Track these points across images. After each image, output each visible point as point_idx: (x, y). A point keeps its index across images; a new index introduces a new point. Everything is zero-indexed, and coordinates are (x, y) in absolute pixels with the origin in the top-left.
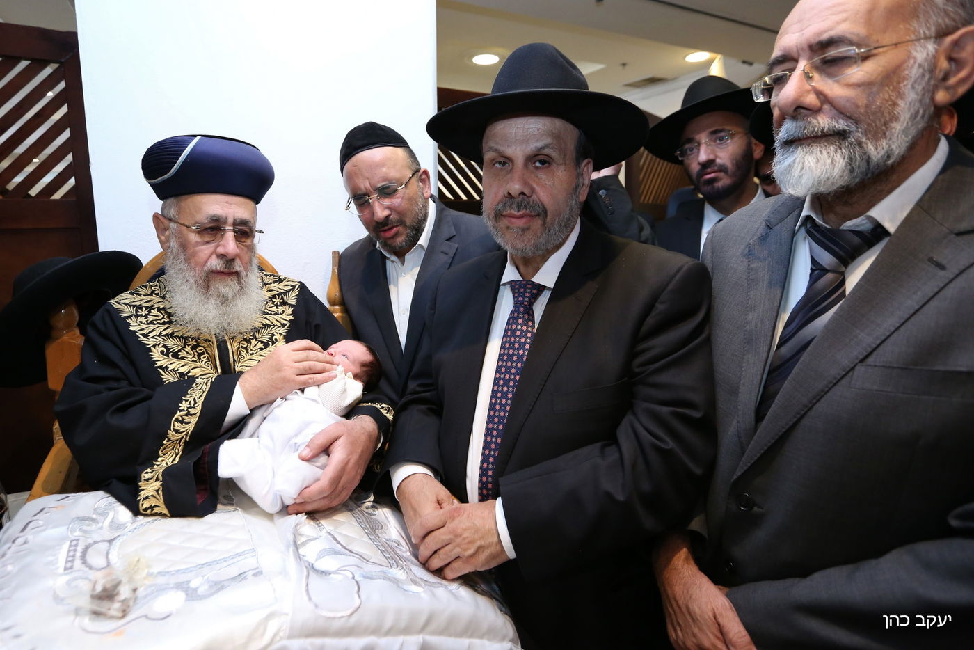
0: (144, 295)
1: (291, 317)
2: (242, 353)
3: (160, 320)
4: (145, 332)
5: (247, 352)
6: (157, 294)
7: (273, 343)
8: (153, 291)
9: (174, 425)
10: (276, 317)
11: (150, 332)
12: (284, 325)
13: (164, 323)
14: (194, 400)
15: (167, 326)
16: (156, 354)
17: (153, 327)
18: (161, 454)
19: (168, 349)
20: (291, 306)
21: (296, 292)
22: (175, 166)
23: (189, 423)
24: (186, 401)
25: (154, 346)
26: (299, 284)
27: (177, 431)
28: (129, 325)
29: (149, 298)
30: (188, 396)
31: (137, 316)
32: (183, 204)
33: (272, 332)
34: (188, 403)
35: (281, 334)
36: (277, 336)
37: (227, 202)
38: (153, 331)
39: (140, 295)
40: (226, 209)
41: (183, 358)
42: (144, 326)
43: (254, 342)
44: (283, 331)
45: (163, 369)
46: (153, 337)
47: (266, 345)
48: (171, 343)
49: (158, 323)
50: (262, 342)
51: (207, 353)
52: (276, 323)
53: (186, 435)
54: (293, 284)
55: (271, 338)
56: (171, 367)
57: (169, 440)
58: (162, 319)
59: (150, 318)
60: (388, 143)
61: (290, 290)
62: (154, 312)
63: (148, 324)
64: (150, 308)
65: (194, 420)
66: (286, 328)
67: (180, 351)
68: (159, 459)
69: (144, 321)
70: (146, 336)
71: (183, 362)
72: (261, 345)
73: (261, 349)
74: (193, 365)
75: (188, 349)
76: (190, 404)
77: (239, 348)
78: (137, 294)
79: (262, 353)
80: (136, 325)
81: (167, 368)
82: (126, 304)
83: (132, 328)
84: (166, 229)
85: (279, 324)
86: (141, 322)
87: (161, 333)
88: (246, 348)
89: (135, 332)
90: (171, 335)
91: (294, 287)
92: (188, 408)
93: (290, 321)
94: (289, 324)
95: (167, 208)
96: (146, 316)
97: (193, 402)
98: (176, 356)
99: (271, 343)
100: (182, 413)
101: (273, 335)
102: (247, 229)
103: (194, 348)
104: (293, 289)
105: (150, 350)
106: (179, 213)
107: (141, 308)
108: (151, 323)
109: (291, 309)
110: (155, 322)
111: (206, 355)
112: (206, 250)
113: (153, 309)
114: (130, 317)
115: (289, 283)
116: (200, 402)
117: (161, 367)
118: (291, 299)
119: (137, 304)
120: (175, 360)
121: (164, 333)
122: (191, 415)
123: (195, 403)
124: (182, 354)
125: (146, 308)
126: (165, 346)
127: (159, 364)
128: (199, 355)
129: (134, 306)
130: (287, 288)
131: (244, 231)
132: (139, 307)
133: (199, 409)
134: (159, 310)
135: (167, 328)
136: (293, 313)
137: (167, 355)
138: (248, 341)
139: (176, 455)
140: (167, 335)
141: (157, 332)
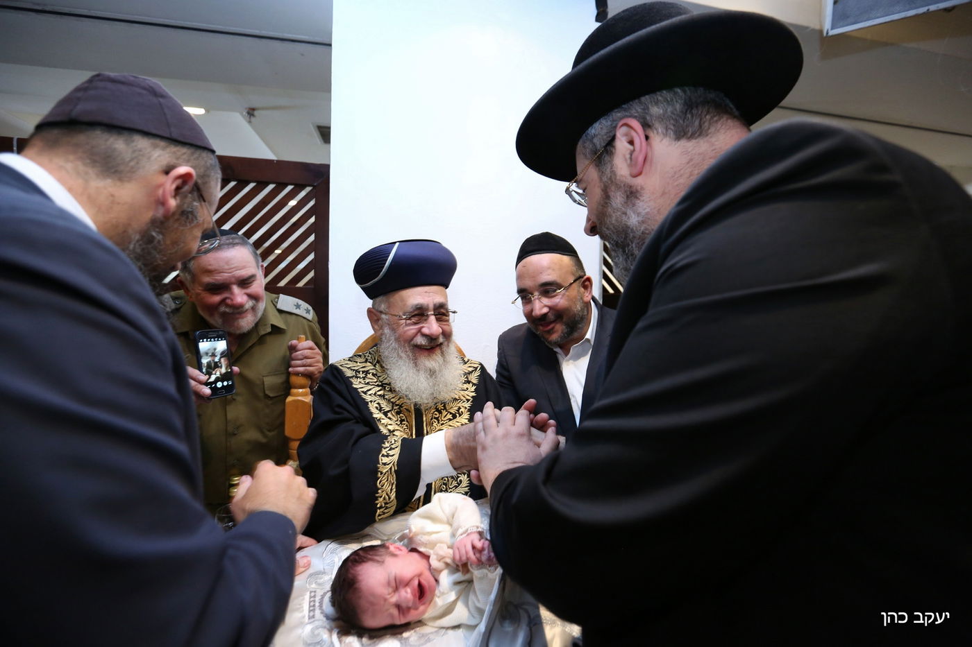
1: (474, 394)
2: (435, 425)
3: (376, 382)
4: (365, 390)
5: (439, 423)
7: (460, 415)
10: (462, 393)
12: (468, 400)
13: (378, 386)
16: (373, 408)
17: (370, 387)
18: (379, 486)
19: (381, 408)
20: (474, 384)
21: (478, 373)
22: (383, 270)
25: (371, 401)
26: (480, 366)
28: (352, 383)
29: (364, 365)
31: (357, 377)
32: (392, 300)
33: (459, 405)
35: (466, 408)
36: (462, 410)
37: (426, 292)
38: (370, 390)
39: (357, 362)
40: (426, 298)
41: (390, 418)
43: (444, 413)
44: (468, 405)
47: (454, 417)
50: (451, 413)
52: (462, 398)
54: (476, 366)
55: (458, 411)
59: (367, 381)
60: (557, 250)
61: (473, 371)
62: (370, 376)
63: (366, 384)
64: (367, 372)
66: (469, 403)
67: (388, 411)
68: (380, 491)
70: (365, 393)
71: (390, 422)
72: (450, 416)
73: (450, 420)
77: (432, 419)
79: (451, 423)
80: (356, 384)
82: (348, 368)
83: (355, 386)
84: (378, 320)
85: (464, 399)
88: (437, 419)
91: (476, 368)
93: (473, 397)
94: (472, 399)
95: (377, 304)
96: (364, 378)
98: (385, 414)
99: (457, 415)
101: (460, 408)
102: (444, 311)
104: (476, 370)
106: (389, 307)
107: (359, 372)
108: (368, 383)
109: (474, 387)
112: (412, 329)
114: (352, 377)
115: (473, 365)
118: (474, 378)
119: (356, 368)
124: (389, 415)
125: (363, 372)
126: (378, 404)
129: (354, 370)
130: (471, 369)
131: (441, 312)
132: (357, 371)
136: (476, 391)
138: (440, 412)
139: (393, 484)
140: (380, 395)
141: (372, 392)
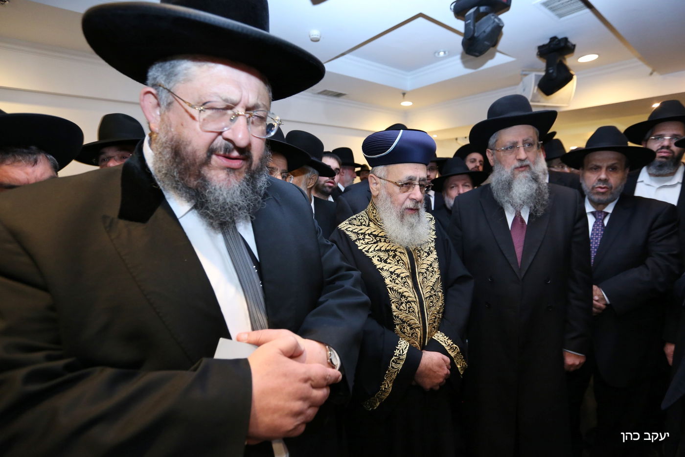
0: (357, 225)
6: (365, 225)
8: (361, 223)
9: (392, 364)
11: (369, 249)
14: (402, 349)
15: (377, 244)
23: (399, 364)
24: (398, 349)
27: (393, 367)
30: (399, 346)
34: (399, 351)
42: (364, 246)
45: (381, 269)
46: (371, 252)
48: (382, 254)
49: (371, 243)
51: (402, 260)
53: (398, 370)
56: (385, 268)
57: (389, 371)
58: (373, 240)
65: (402, 363)
69: (364, 243)
74: (396, 267)
75: (391, 258)
76: (400, 352)
78: (353, 224)
81: (383, 269)
86: (362, 243)
87: (374, 249)
89: (361, 250)
90: (380, 250)
92: (399, 355)
97: (401, 352)
100: (396, 357)
103: (394, 257)
105: (372, 260)
110: (369, 243)
111: (401, 261)
113: (366, 235)
116: (405, 352)
117: (379, 268)
120: (386, 264)
121: (376, 249)
122: (401, 359)
123: (403, 352)
127: (378, 267)
128: (398, 261)
133: (405, 357)
134: (369, 235)
135: (377, 246)
137: (381, 261)
